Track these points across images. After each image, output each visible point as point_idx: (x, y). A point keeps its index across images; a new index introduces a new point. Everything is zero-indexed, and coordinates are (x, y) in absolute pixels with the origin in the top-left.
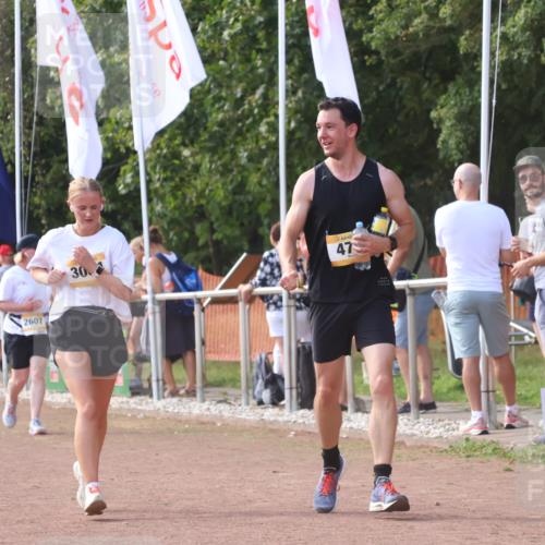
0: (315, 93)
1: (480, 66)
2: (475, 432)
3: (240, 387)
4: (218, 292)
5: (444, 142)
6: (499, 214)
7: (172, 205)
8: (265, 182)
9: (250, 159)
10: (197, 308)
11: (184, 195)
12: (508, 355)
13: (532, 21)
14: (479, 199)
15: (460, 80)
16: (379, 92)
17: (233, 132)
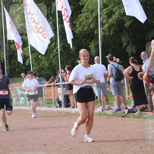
0: (66, 43)
1: (99, 36)
2: (101, 111)
3: (53, 104)
4: (47, 85)
5: (92, 52)
6: (104, 66)
7: (37, 67)
8: (56, 62)
9: (53, 57)
10: (43, 88)
11: (40, 65)
12: (107, 95)
13: (109, 27)
14: (99, 63)
15: (95, 39)
16: (78, 42)
17: (49, 52)
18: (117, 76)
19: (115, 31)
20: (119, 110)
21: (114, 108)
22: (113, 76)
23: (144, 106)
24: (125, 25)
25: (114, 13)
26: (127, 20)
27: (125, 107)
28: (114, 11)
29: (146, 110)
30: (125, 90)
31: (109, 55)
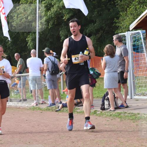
2: (35, 105)
5: (29, 45)
6: (40, 60)
12: (42, 89)
13: (47, 20)
14: (36, 57)
16: (15, 35)
18: (52, 70)
19: (53, 24)
20: (54, 104)
21: (48, 103)
22: (49, 70)
23: (79, 100)
24: (63, 19)
25: (53, 6)
26: (65, 13)
27: (59, 101)
28: (53, 4)
29: (80, 104)
30: (61, 84)
31: (46, 49)
